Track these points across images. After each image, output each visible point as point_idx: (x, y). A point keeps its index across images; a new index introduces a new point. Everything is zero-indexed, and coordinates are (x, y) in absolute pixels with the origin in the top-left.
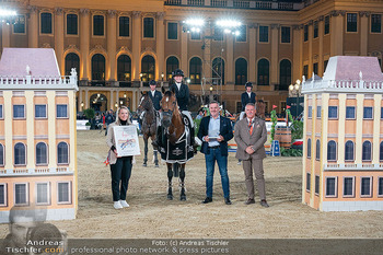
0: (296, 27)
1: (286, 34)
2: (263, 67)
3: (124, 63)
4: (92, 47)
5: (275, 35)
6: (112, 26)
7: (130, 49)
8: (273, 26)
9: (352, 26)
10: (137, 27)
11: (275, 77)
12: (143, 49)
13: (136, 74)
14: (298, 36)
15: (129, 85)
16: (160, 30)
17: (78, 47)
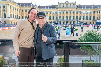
3: (70, 17)
6: (69, 12)
8: (92, 11)
12: (73, 15)
14: (96, 12)
17: (64, 15)
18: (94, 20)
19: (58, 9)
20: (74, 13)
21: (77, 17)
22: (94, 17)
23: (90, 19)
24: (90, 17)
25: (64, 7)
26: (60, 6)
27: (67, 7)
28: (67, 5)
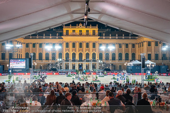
0: (136, 44)
1: (133, 46)
2: (127, 55)
3: (87, 55)
4: (79, 51)
7: (89, 51)
8: (130, 44)
10: (91, 45)
12: (93, 51)
13: (91, 58)
14: (137, 46)
15: (89, 61)
16: (97, 45)
17: (75, 51)
19: (62, 38)
20: (94, 46)
22: (134, 55)
23: (127, 59)
26: (67, 34)
27: (81, 35)
28: (81, 31)
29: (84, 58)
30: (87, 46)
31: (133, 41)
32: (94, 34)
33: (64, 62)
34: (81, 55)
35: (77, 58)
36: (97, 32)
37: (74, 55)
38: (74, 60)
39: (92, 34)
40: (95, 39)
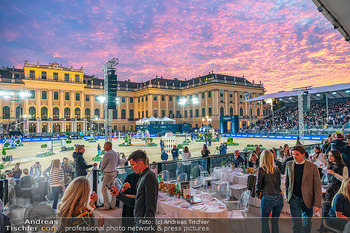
0: (135, 97)
1: (131, 100)
3: (67, 111)
4: (53, 104)
5: (127, 100)
6: (62, 96)
7: (70, 105)
8: (126, 97)
9: (155, 99)
10: (73, 97)
11: (128, 116)
12: (75, 105)
14: (136, 100)
16: (82, 98)
17: (47, 104)
18: (132, 119)
19: (23, 83)
20: (78, 98)
21: (88, 111)
22: (132, 112)
23: (123, 117)
24: (123, 112)
25: (44, 78)
26: (32, 76)
27: (56, 79)
28: (56, 74)
29: (61, 115)
30: (67, 97)
31: (131, 94)
32: (77, 81)
33: (28, 122)
34: (56, 110)
35: (50, 114)
36: (81, 78)
37: (44, 110)
38: (45, 119)
39: (74, 79)
40: (80, 87)
